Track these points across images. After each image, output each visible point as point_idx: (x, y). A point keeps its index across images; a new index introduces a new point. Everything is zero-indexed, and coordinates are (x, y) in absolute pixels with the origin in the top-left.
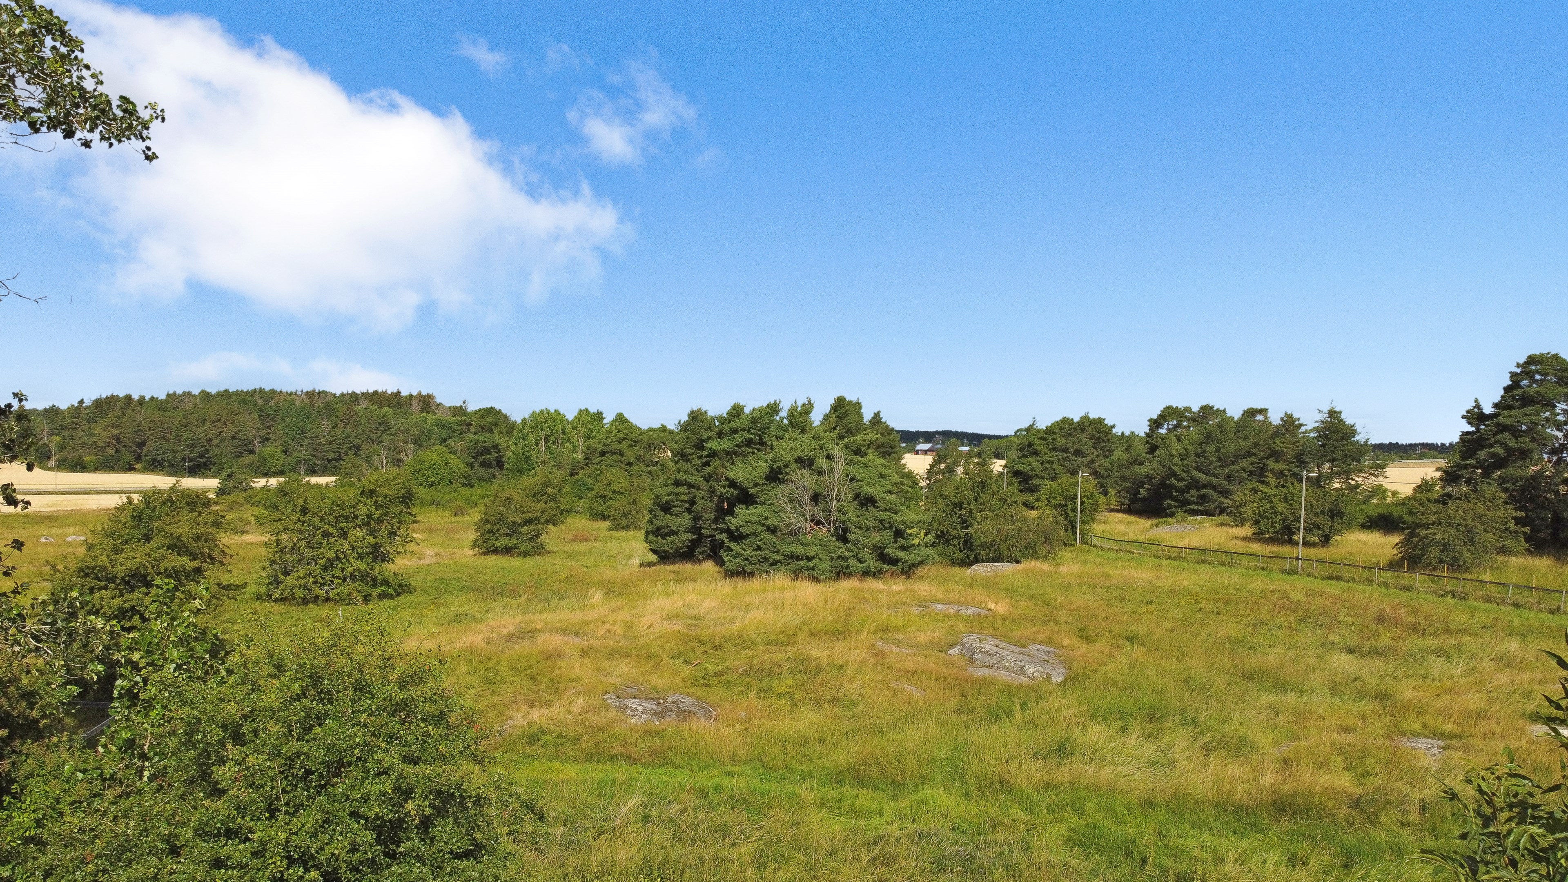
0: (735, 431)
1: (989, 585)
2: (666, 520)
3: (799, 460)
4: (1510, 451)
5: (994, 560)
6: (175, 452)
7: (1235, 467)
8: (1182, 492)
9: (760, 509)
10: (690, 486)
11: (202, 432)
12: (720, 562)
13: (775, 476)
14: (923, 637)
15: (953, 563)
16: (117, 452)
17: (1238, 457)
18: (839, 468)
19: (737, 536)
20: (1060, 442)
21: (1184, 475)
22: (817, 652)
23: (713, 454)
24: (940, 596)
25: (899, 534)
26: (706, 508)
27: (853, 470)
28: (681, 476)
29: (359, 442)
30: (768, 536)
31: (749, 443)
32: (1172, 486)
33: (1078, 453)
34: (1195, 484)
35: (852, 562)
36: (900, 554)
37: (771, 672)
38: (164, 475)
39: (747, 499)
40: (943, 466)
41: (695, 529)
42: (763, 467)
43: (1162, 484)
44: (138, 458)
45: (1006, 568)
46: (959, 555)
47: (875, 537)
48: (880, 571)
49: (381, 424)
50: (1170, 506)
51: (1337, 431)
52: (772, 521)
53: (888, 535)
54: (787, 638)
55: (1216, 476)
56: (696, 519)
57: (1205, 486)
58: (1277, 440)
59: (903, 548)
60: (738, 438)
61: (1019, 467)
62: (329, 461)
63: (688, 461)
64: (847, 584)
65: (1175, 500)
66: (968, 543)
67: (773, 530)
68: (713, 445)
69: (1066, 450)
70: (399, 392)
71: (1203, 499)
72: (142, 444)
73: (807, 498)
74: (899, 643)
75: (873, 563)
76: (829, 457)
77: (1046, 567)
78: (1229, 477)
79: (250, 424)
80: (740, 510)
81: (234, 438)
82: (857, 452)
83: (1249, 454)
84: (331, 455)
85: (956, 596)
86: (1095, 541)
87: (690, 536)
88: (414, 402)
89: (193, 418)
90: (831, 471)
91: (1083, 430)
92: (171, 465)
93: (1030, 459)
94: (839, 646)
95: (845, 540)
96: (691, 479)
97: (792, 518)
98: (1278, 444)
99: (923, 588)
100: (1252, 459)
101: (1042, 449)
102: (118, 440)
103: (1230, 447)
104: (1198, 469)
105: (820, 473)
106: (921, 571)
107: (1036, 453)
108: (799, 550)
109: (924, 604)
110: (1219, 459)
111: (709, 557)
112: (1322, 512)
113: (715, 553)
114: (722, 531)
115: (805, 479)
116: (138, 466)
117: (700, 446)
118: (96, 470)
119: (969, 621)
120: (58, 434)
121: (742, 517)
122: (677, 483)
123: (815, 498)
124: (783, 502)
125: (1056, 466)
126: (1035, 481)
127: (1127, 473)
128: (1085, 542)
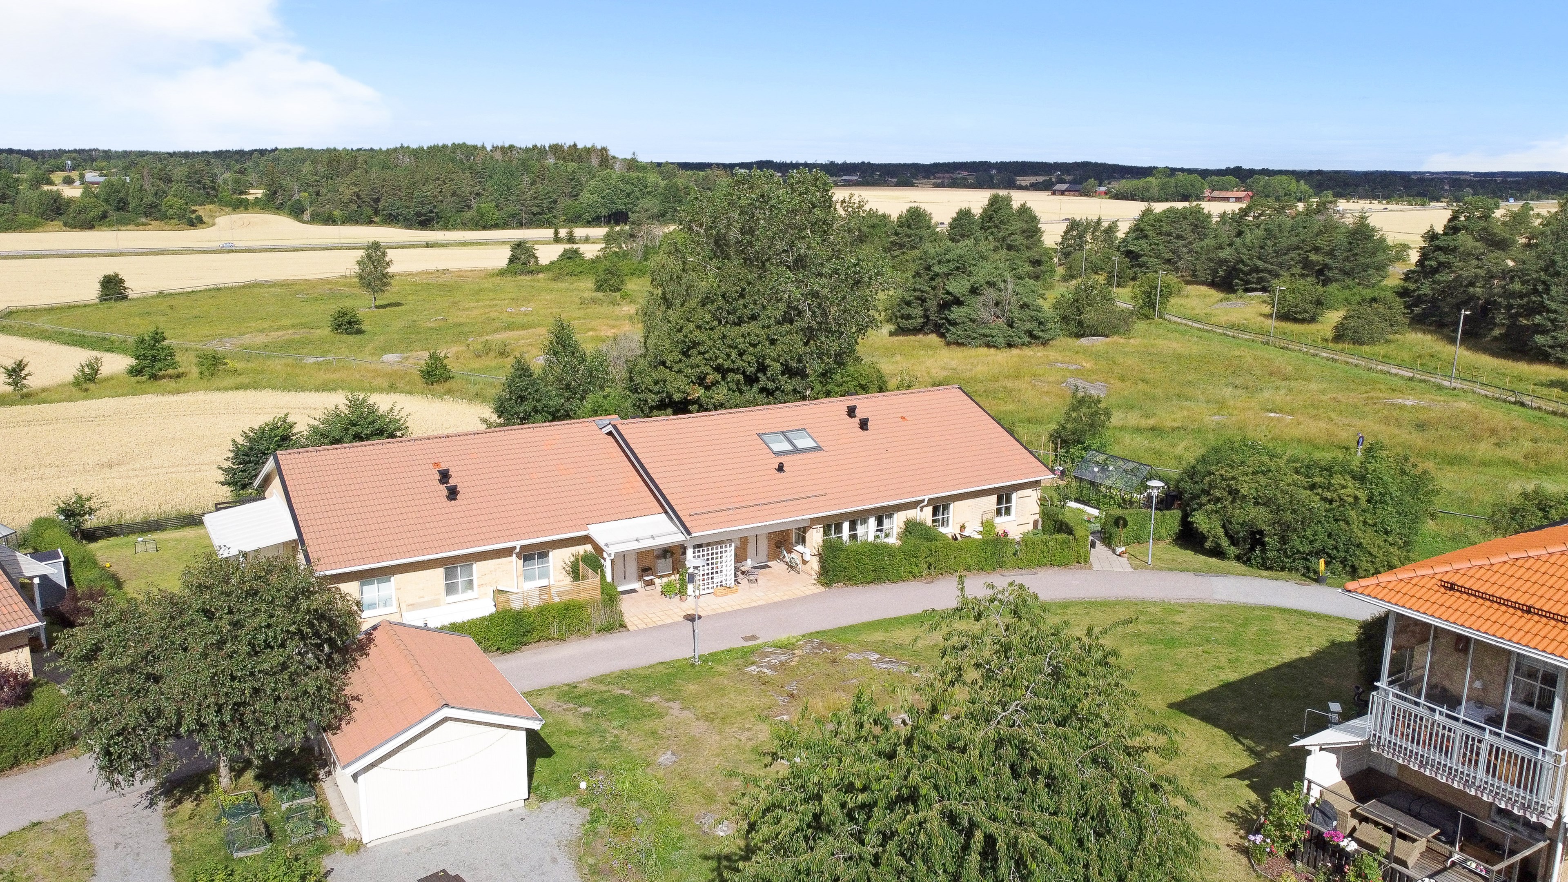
0: (949, 261)
1: (1085, 352)
2: (907, 310)
3: (988, 283)
4: (1440, 264)
5: (1094, 335)
6: (407, 207)
7: (1286, 257)
8: (1246, 274)
9: (966, 309)
10: (922, 291)
11: (429, 190)
12: (942, 336)
13: (974, 291)
14: (1051, 379)
15: (1070, 335)
16: (359, 207)
17: (1288, 250)
18: (1010, 287)
19: (954, 323)
20: (1166, 228)
21: (1249, 262)
22: (1009, 384)
23: (937, 275)
24: (1060, 359)
25: (1040, 323)
26: (932, 305)
27: (1019, 289)
28: (917, 286)
29: (555, 197)
30: (971, 324)
31: (958, 268)
32: (1240, 270)
33: (1178, 237)
34: (1257, 270)
35: (1016, 338)
36: (1041, 334)
37: (995, 391)
38: (400, 227)
39: (958, 302)
40: (1075, 233)
41: (926, 317)
42: (967, 285)
43: (1234, 268)
44: (376, 213)
45: (1099, 341)
46: (1075, 330)
47: (1028, 326)
48: (1030, 343)
49: (571, 180)
50: (1237, 284)
51: (1362, 233)
52: (974, 316)
53: (1035, 324)
54: (995, 379)
55: (1271, 264)
56: (926, 310)
57: (1262, 271)
58: (1318, 239)
59: (1042, 331)
60: (952, 266)
61: (1132, 248)
62: (534, 215)
63: (921, 277)
64: (1015, 351)
65: (1241, 280)
66: (1080, 323)
67: (973, 321)
68: (936, 269)
69: (1169, 235)
70: (575, 145)
71: (1260, 280)
72: (377, 200)
73: (992, 304)
74: (1041, 381)
75: (1026, 339)
76: (1004, 281)
77: (1122, 340)
78: (1281, 265)
79: (465, 182)
80: (954, 308)
81: (453, 195)
82: (1020, 278)
83: (1298, 248)
84: (535, 210)
85: (1067, 359)
86: (1167, 317)
87: (922, 320)
88: (593, 155)
89: (418, 177)
90: (1006, 289)
91: (1185, 218)
92: (406, 219)
93: (1141, 241)
94: (1017, 383)
95: (1011, 326)
96: (923, 288)
97: (985, 315)
98: (1319, 242)
99: (1050, 353)
100: (1300, 252)
101: (1151, 233)
102: (358, 196)
103: (1284, 243)
104: (1260, 259)
105: (1000, 290)
106: (1052, 343)
107: (1146, 237)
108: (988, 332)
109: (1052, 363)
110: (1275, 251)
111: (932, 332)
112: (1311, 302)
113: (939, 330)
114: (942, 319)
115: (991, 294)
116: (376, 219)
117: (928, 268)
118: (343, 223)
119: (1072, 372)
120: (305, 191)
121: (956, 313)
122: (915, 290)
123: (997, 304)
124: (979, 306)
125: (1160, 247)
126: (1144, 259)
127: (1212, 255)
128: (1161, 317)
